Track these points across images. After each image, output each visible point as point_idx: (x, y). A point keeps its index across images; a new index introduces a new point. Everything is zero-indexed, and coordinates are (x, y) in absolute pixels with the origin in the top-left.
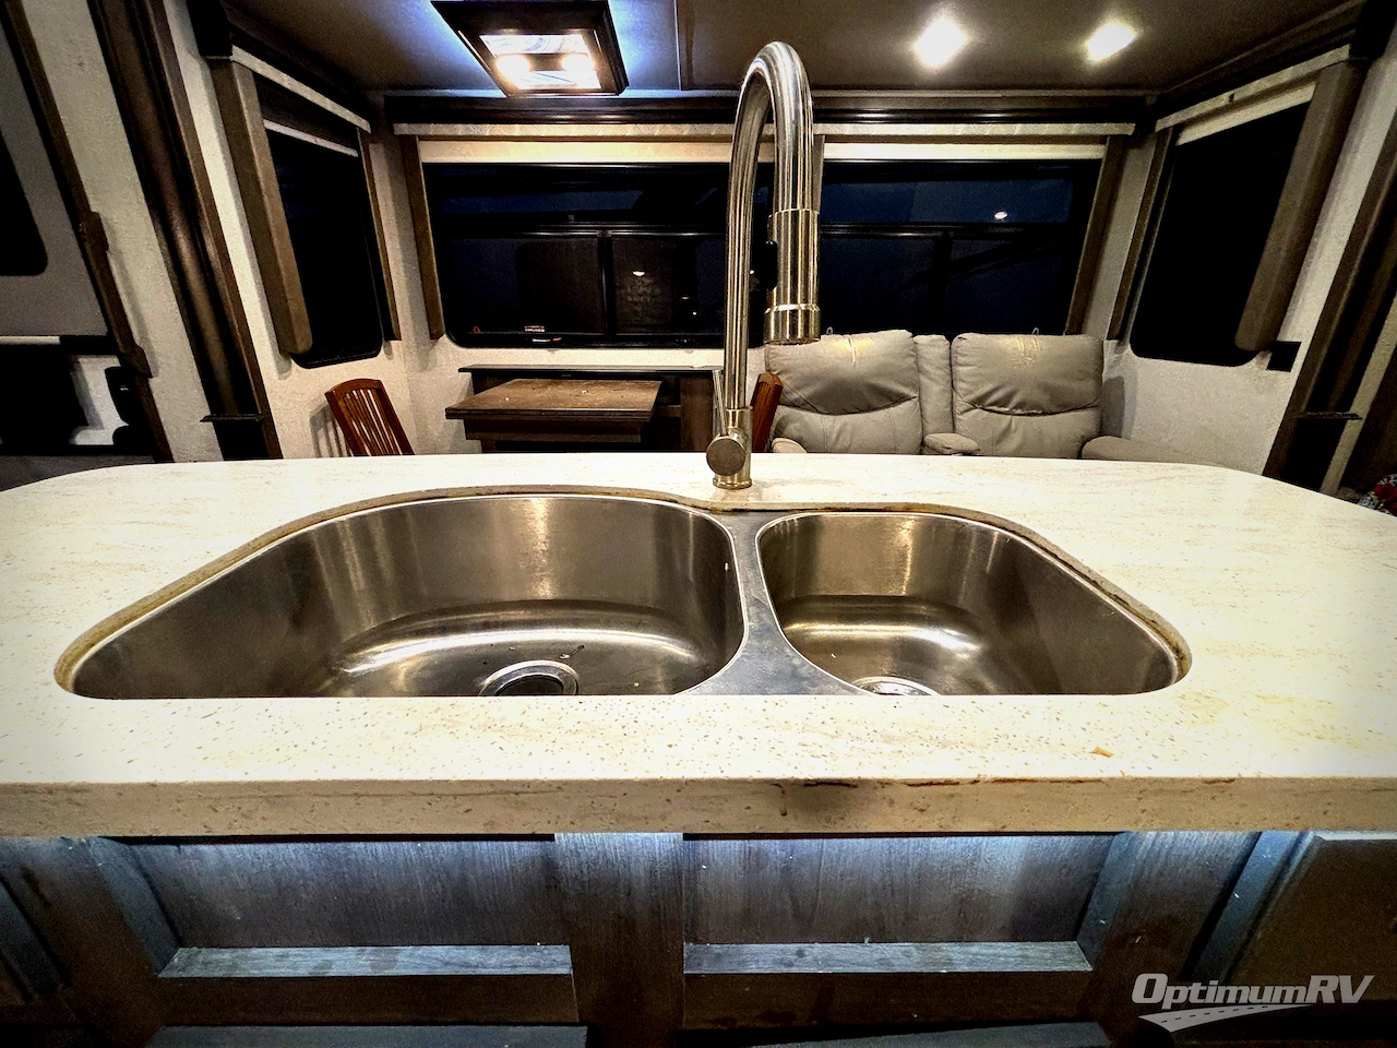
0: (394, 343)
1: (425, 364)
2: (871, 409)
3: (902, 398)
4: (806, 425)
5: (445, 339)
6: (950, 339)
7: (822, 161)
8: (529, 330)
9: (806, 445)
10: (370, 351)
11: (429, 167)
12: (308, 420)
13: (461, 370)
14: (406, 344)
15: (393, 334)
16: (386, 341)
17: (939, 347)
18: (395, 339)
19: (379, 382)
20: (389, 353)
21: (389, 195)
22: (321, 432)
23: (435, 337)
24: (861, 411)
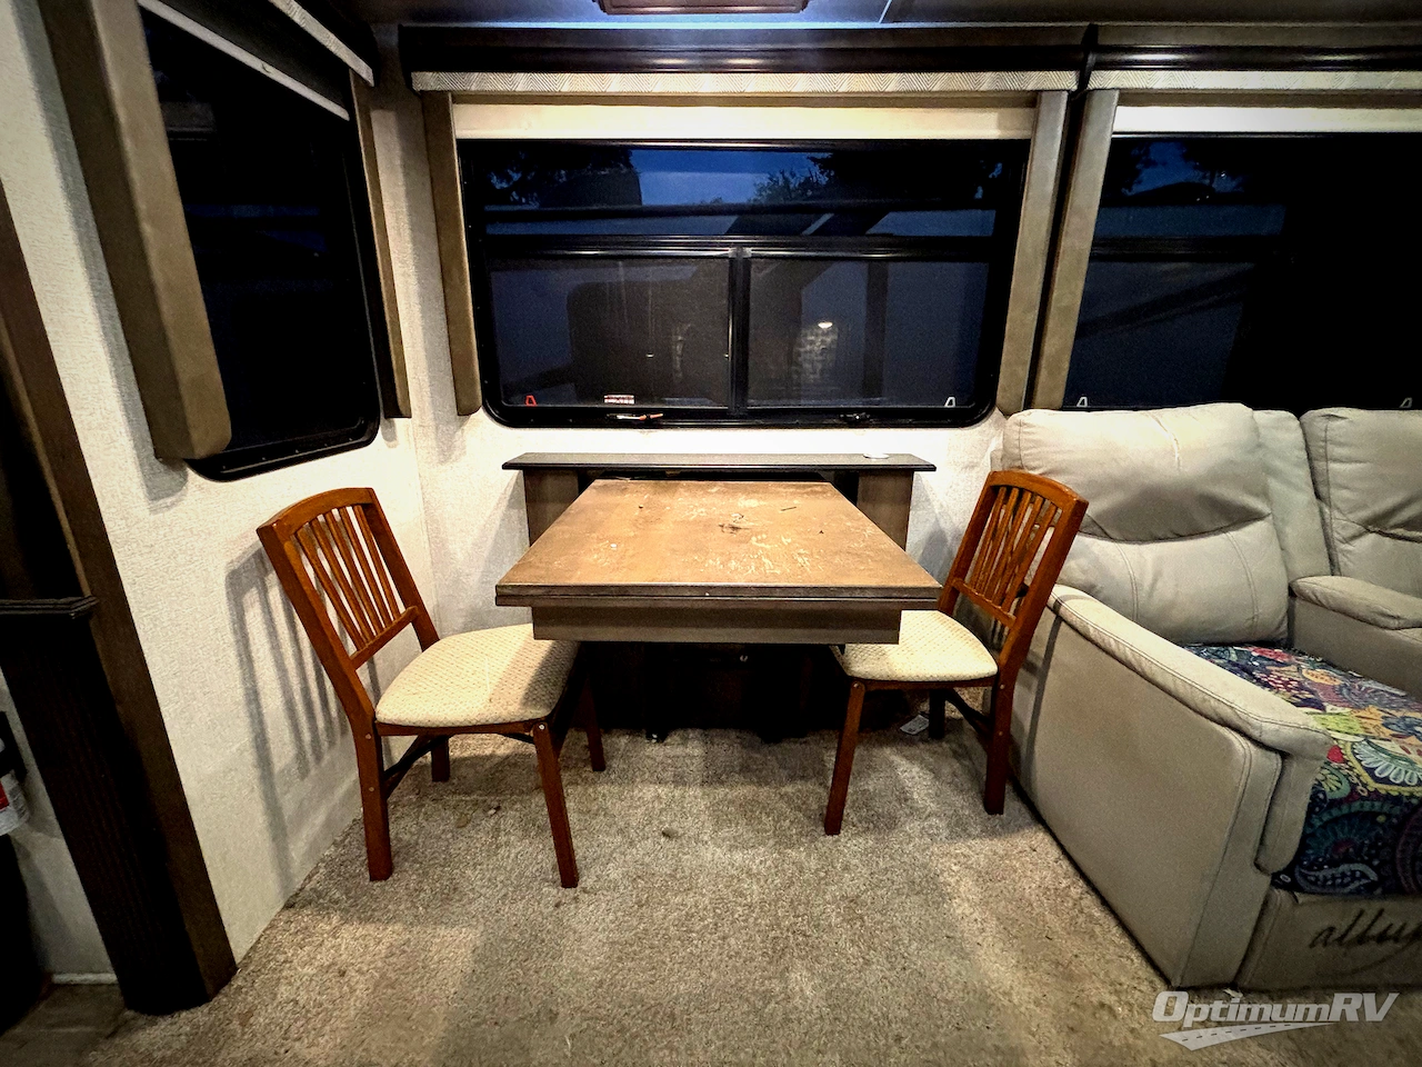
0: (397, 421)
1: (446, 452)
2: (1197, 533)
3: (1248, 516)
4: (1096, 561)
5: (481, 414)
6: (1298, 415)
7: (1108, 138)
8: (612, 400)
9: (1101, 596)
10: (359, 435)
11: (467, 146)
12: (222, 579)
13: (507, 466)
14: (418, 422)
15: (396, 409)
16: (386, 417)
17: (1288, 430)
18: (400, 415)
19: (370, 492)
20: (391, 438)
21: (401, 190)
22: (252, 597)
23: (464, 411)
24: (1179, 537)
